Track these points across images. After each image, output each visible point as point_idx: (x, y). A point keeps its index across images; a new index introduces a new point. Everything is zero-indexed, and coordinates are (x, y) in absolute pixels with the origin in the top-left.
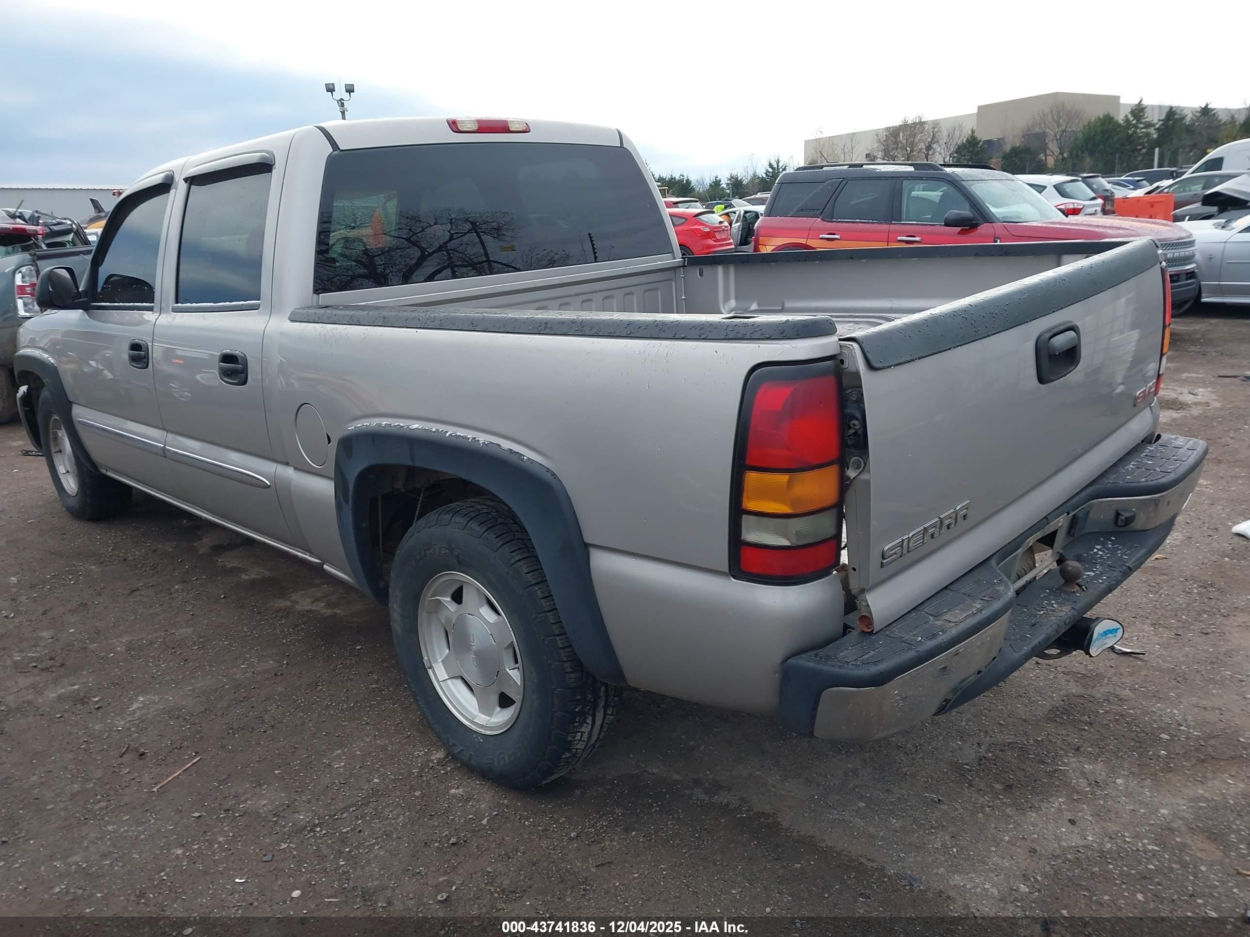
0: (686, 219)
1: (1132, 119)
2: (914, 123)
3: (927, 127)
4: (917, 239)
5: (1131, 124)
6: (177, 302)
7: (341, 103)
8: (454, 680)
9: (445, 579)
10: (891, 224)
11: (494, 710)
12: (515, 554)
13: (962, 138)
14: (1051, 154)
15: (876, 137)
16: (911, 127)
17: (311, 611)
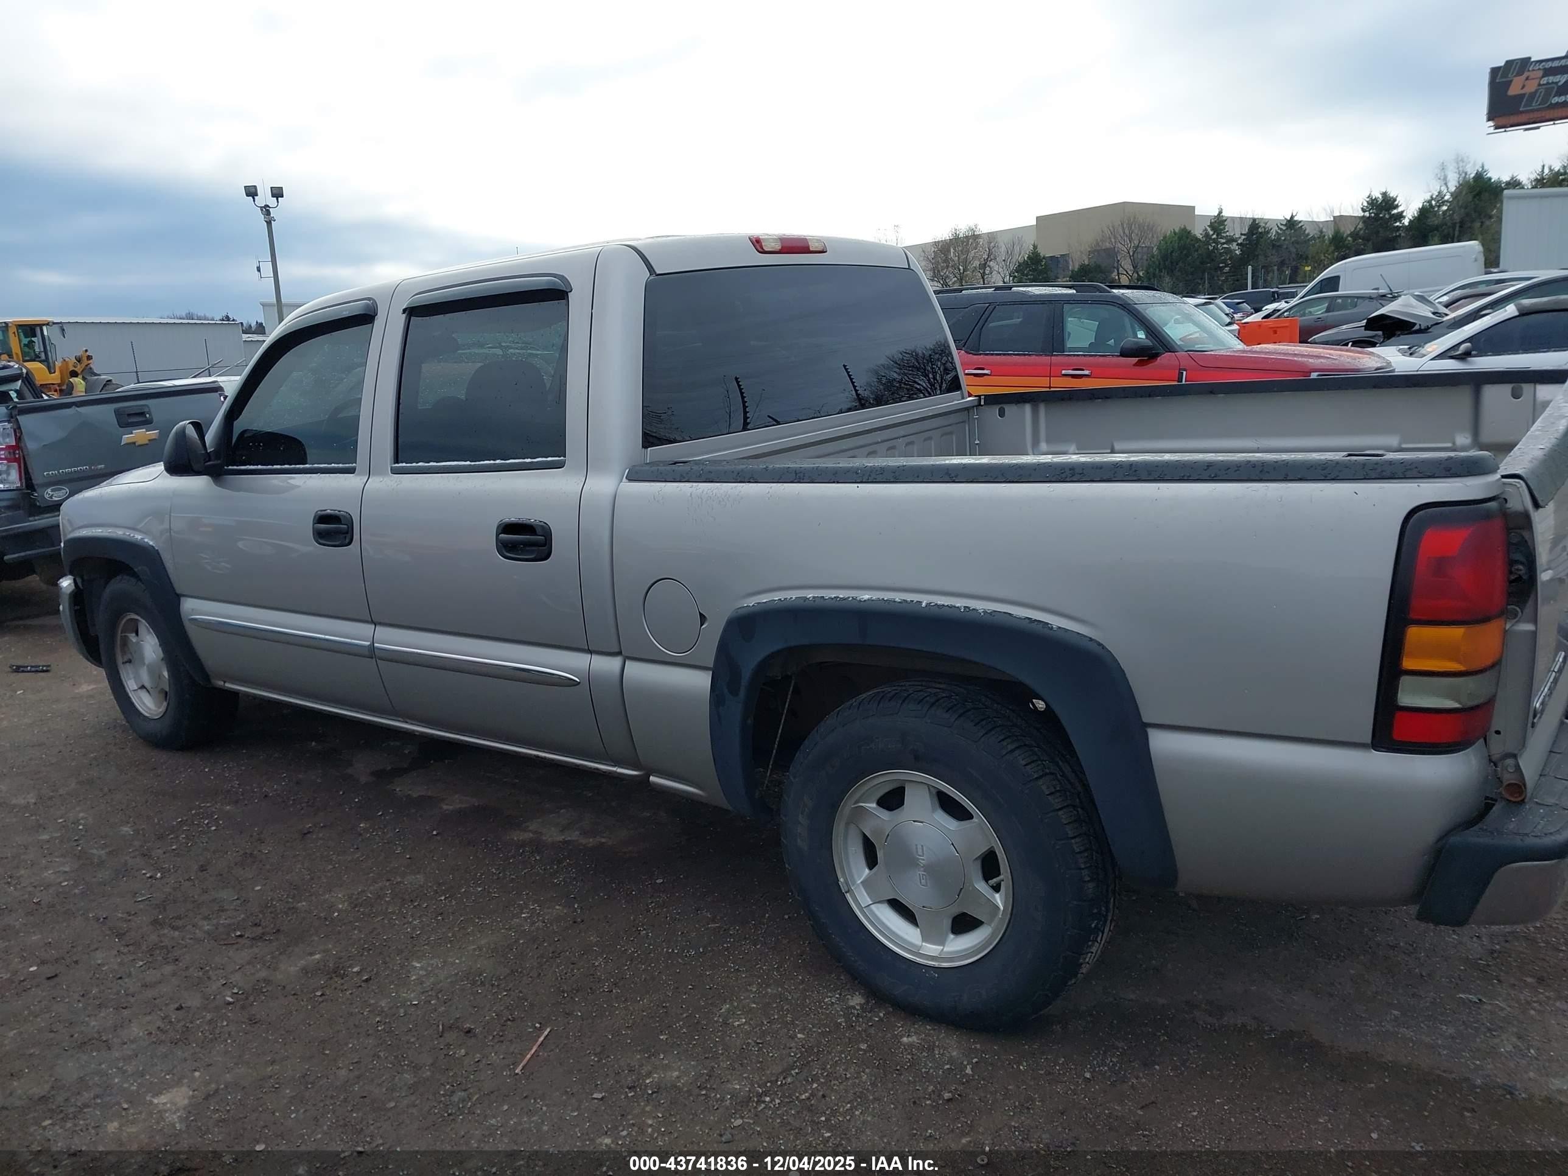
1: (1211, 233)
2: (967, 237)
3: (981, 241)
4: (1086, 372)
5: (1211, 239)
6: (397, 461)
7: (266, 210)
8: (879, 905)
9: (882, 780)
10: (1052, 355)
11: (947, 935)
12: (1005, 743)
13: (1022, 254)
14: (1125, 273)
15: (923, 254)
16: (963, 242)
17: (565, 842)
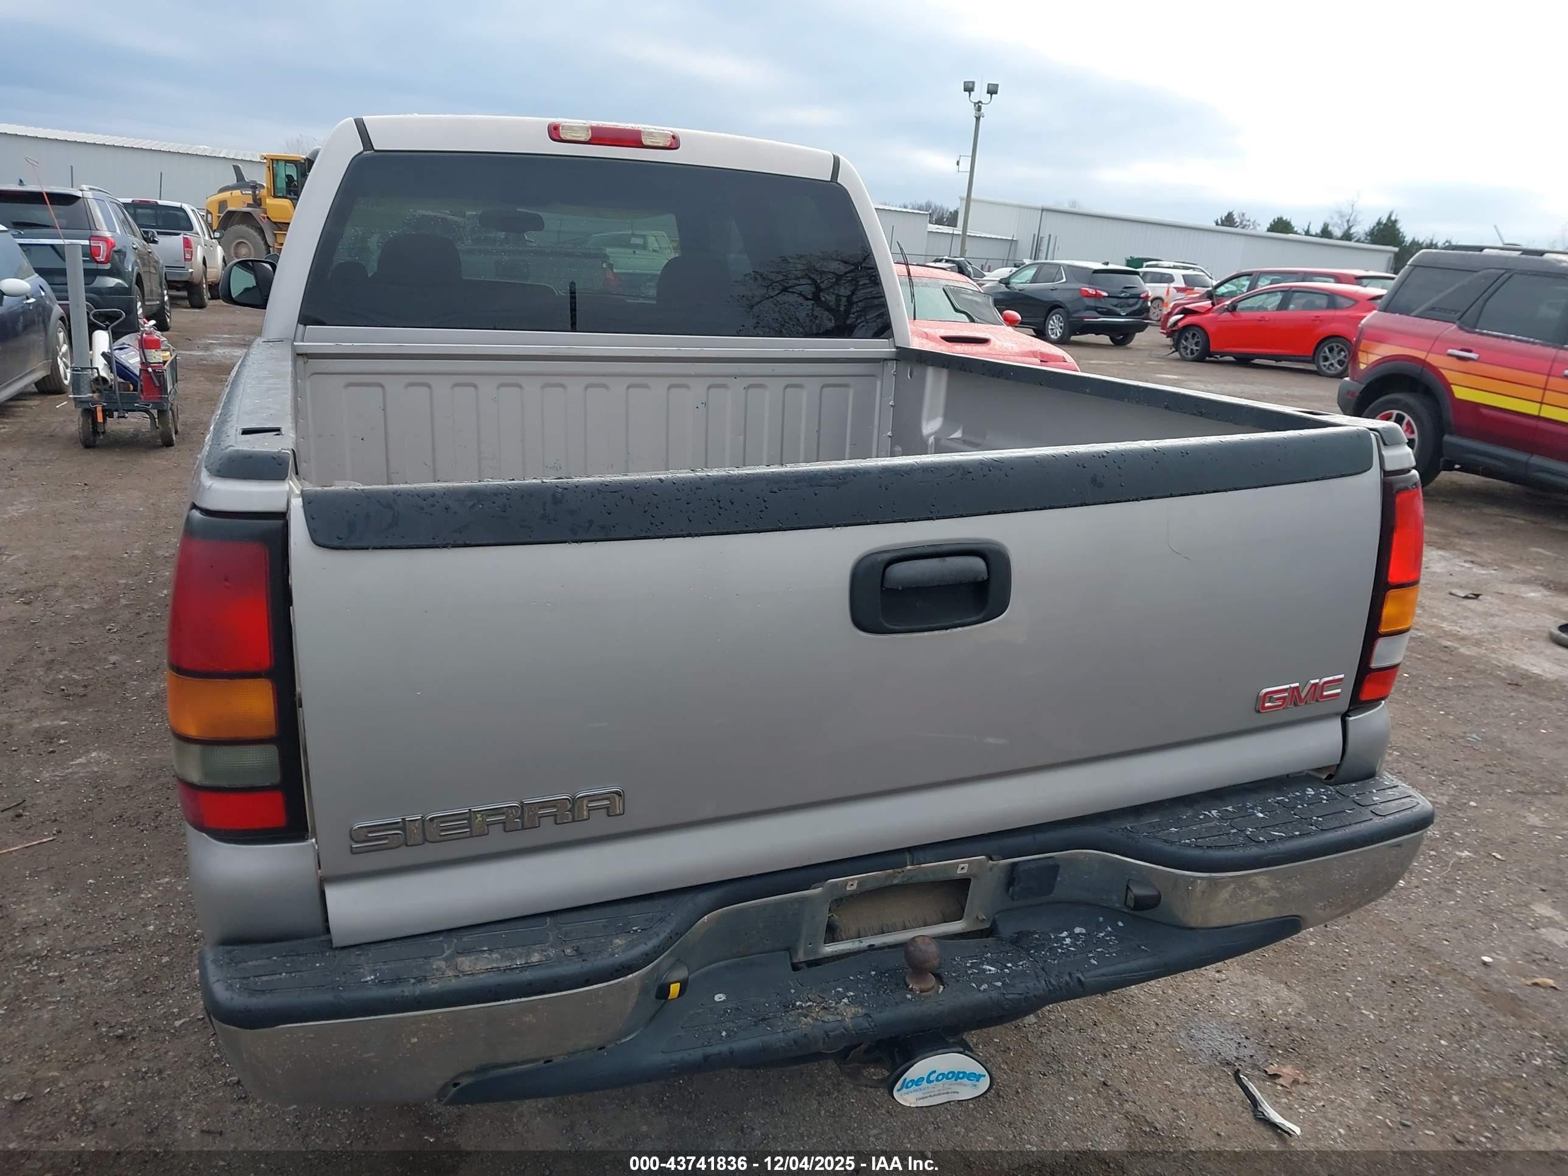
0: (1357, 302)
7: (978, 106)
10: (1562, 348)
